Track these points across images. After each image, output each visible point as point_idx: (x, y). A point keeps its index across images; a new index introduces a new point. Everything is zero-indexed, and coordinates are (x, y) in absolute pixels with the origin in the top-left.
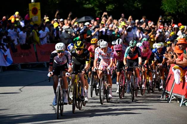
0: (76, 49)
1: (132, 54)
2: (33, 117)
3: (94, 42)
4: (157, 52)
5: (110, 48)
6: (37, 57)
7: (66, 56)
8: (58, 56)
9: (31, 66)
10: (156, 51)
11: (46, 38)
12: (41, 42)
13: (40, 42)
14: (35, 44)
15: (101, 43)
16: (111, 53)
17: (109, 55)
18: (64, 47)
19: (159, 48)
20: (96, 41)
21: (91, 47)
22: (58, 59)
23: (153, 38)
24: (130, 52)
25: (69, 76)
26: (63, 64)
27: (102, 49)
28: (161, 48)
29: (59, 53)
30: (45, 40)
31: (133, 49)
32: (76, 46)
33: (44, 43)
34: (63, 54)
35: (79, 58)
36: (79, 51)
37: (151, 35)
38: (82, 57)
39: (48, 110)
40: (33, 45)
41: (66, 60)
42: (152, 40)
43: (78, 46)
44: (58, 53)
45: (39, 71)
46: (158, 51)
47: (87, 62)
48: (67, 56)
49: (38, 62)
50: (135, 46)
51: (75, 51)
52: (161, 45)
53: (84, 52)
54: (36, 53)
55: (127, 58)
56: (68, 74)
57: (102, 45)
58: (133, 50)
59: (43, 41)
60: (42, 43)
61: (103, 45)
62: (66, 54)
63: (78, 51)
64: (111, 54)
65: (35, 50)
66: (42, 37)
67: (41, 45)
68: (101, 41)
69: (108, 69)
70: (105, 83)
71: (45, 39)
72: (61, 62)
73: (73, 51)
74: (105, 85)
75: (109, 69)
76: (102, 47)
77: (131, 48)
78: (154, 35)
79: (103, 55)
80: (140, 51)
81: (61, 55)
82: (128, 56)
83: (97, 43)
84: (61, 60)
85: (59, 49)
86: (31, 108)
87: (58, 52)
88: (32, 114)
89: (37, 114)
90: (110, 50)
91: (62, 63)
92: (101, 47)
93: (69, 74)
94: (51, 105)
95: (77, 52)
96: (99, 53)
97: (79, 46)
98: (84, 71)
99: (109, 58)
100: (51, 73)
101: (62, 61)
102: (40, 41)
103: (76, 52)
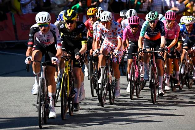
0: (65, 21)
1: (151, 32)
2: (8, 121)
3: (91, 14)
4: (185, 30)
5: (116, 21)
6: (16, 32)
7: (52, 32)
8: (40, 33)
9: (6, 46)
10: (184, 28)
11: (30, 4)
12: (23, 11)
13: (21, 10)
14: (14, 13)
15: (102, 15)
16: (117, 28)
17: (114, 31)
18: (48, 18)
19: (189, 25)
20: (94, 12)
21: (88, 21)
22: (41, 36)
23: (190, 8)
24: (148, 28)
25: (56, 62)
26: (49, 45)
27: (104, 23)
28: (192, 24)
29: (42, 28)
30: (29, 7)
31: (153, 23)
32: (66, 17)
33: (27, 12)
34: (46, 28)
35: (71, 36)
36: (70, 24)
37: (187, 4)
38: (75, 34)
39: (30, 112)
40: (11, 14)
41: (53, 38)
42: (189, 11)
43: (68, 17)
44: (40, 28)
45: (19, 54)
46: (188, 29)
47: (83, 42)
48: (54, 32)
49: (17, 41)
50: (156, 19)
51: (64, 25)
52: (191, 19)
53: (78, 27)
54: (15, 27)
55: (145, 37)
56: (55, 60)
57: (103, 18)
58: (153, 25)
59: (26, 8)
60: (25, 12)
61: (105, 17)
62: (52, 29)
63: (68, 24)
64: (117, 30)
65: (14, 22)
66: (24, 3)
67: (23, 15)
68: (101, 12)
69: (115, 54)
70: (109, 75)
71: (28, 5)
72: (45, 40)
73: (61, 25)
74: (109, 77)
75: (117, 53)
76: (104, 20)
77: (151, 22)
78: (192, 3)
79: (106, 31)
80: (162, 28)
81: (44, 30)
82: (146, 34)
83: (96, 15)
84: (45, 38)
85: (41, 22)
86: (4, 108)
87: (40, 26)
88: (5, 117)
89: (14, 117)
90: (116, 24)
91: (46, 43)
92: (102, 20)
93: (57, 59)
94: (34, 105)
95: (68, 26)
96: (101, 29)
97: (70, 17)
98: (78, 55)
99: (115, 36)
100: (29, 59)
101: (47, 40)
102: (21, 8)
103: (66, 27)
